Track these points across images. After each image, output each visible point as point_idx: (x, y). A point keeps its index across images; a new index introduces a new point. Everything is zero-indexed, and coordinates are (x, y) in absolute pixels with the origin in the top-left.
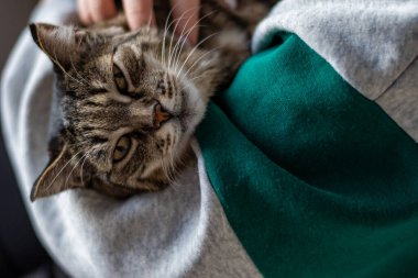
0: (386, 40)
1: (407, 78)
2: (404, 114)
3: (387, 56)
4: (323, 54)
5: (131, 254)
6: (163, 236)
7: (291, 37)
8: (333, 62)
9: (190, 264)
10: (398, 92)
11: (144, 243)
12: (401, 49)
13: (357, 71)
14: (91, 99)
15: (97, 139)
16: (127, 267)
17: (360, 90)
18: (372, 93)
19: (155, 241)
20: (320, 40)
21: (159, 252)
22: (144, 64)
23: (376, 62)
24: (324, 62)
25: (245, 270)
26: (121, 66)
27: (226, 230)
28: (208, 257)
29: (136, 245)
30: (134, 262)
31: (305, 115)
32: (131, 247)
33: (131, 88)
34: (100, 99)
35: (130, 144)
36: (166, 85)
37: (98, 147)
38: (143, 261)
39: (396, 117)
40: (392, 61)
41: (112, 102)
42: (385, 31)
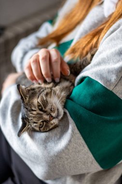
0: (112, 74)
1: (119, 83)
2: (119, 93)
3: (113, 78)
4: (97, 80)
5: (49, 144)
6: (58, 137)
7: (87, 78)
8: (99, 82)
9: (67, 142)
10: (117, 87)
11: (53, 139)
12: (117, 76)
13: (106, 83)
14: (32, 112)
15: (35, 123)
16: (48, 148)
17: (107, 88)
18: (111, 88)
19: (56, 138)
20: (95, 76)
21: (58, 141)
22: (47, 102)
23: (111, 80)
24: (97, 82)
25: (82, 143)
26: (40, 103)
27: (77, 131)
28: (72, 139)
29: (51, 141)
30: (51, 146)
31: (94, 97)
32: (49, 141)
33: (44, 109)
34: (34, 113)
35: (43, 124)
36: (53, 110)
37: (35, 124)
38: (53, 145)
39: (117, 95)
40: (115, 79)
41: (38, 114)
42: (112, 72)
